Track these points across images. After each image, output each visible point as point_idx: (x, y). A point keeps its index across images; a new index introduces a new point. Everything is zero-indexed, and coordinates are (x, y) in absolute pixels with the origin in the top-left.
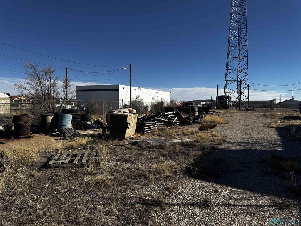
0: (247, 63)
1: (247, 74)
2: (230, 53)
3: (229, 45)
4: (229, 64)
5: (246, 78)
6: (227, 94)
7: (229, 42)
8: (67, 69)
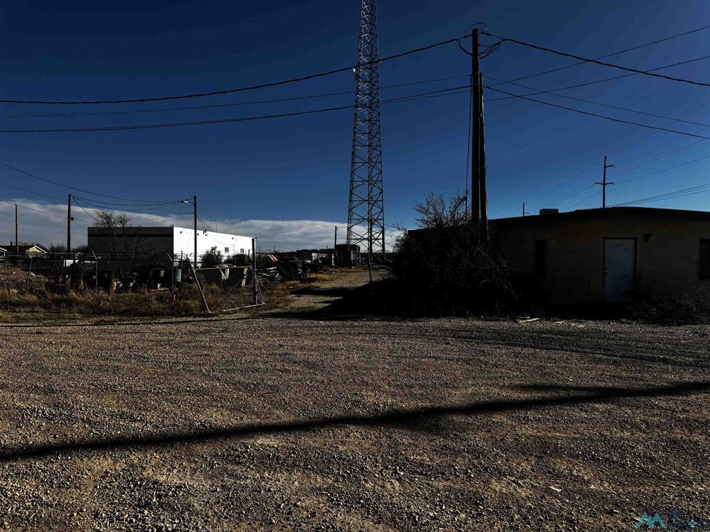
0: (382, 192)
1: (382, 210)
2: (356, 172)
3: (353, 159)
4: (354, 191)
5: (381, 217)
6: (352, 242)
7: (353, 153)
8: (71, 198)
